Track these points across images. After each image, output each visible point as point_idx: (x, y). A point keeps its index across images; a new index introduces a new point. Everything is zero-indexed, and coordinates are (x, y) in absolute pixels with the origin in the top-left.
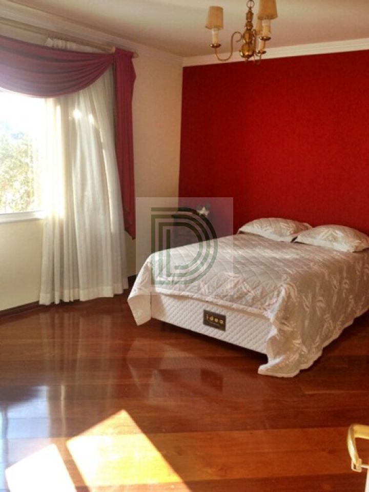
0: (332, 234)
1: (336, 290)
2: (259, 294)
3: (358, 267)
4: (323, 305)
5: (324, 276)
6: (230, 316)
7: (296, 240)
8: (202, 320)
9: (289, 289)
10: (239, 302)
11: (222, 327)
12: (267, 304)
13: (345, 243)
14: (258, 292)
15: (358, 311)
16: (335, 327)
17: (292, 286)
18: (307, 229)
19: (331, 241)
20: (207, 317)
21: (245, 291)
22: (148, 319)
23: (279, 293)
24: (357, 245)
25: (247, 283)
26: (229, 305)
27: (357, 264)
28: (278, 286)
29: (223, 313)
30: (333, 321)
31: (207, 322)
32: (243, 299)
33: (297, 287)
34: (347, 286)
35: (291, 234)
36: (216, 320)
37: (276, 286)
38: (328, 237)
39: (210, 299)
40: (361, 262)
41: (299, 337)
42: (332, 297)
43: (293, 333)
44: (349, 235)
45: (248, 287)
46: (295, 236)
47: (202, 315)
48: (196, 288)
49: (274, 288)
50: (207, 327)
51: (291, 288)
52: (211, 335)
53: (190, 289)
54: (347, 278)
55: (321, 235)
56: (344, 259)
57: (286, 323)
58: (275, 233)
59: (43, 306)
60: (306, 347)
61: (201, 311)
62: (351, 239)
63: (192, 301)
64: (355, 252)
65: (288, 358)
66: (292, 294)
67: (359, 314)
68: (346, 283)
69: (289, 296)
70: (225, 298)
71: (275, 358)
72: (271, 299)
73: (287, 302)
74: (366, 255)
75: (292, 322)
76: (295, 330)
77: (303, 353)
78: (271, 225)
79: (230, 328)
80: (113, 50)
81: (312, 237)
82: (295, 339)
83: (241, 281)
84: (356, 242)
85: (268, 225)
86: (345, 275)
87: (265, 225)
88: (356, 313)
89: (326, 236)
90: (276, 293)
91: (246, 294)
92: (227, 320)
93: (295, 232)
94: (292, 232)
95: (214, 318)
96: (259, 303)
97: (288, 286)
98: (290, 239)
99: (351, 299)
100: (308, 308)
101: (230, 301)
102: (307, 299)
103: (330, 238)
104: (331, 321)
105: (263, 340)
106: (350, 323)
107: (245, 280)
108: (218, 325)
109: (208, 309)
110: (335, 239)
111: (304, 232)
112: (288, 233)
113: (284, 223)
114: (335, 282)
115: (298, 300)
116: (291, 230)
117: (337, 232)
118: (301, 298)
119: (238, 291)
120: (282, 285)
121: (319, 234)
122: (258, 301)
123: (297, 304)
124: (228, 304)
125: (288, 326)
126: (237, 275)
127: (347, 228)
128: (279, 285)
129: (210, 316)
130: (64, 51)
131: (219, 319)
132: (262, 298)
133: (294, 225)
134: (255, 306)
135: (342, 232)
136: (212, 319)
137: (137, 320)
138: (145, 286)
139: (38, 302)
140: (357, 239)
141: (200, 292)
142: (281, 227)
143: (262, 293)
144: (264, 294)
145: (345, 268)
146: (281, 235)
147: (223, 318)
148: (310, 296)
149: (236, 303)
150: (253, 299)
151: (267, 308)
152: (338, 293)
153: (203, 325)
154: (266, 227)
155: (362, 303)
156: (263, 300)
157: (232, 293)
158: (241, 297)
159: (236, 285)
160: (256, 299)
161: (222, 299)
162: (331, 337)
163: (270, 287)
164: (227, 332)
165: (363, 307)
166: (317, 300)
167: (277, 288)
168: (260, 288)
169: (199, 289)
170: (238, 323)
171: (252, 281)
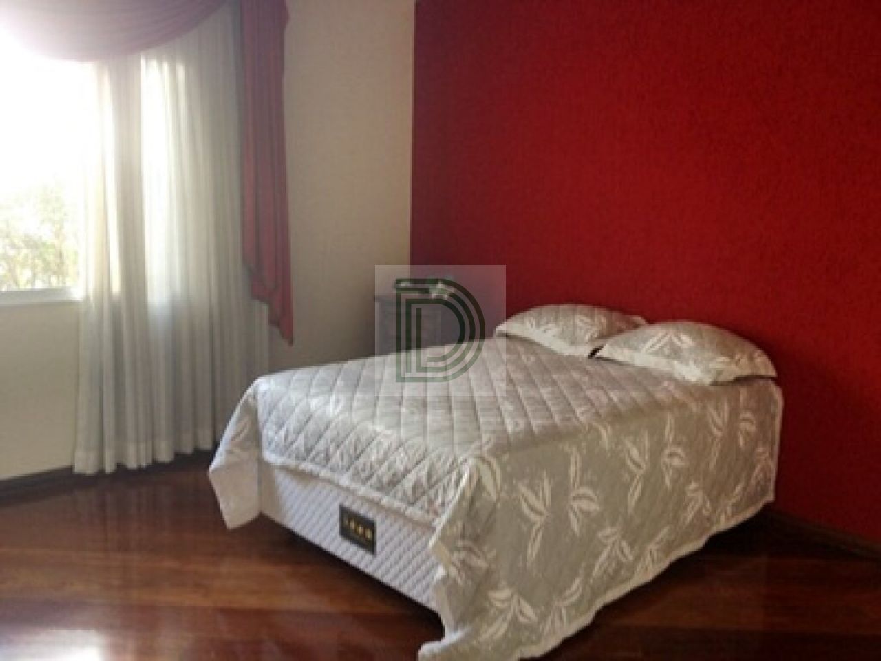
0: (671, 343)
1: (639, 473)
2: (424, 480)
3: (718, 418)
4: (594, 507)
6: (383, 521)
7: (599, 354)
8: (337, 529)
9: (478, 470)
10: (392, 493)
11: (369, 545)
12: (439, 501)
13: (695, 362)
14: (424, 473)
15: (723, 518)
16: (638, 558)
17: (489, 464)
18: (636, 326)
19: (668, 357)
20: (346, 522)
21: (401, 468)
22: (249, 515)
23: (459, 476)
24: (719, 367)
25: (405, 451)
26: (376, 499)
27: (710, 411)
28: (459, 461)
29: (370, 515)
30: (631, 545)
31: (345, 533)
32: (399, 487)
33: (502, 466)
34: (676, 462)
35: (592, 340)
36: (360, 529)
37: (455, 460)
38: (661, 348)
39: (345, 480)
40: (726, 408)
41: (503, 583)
42: (626, 487)
43: (488, 573)
44: (707, 346)
45: (406, 460)
46: (597, 344)
47: (337, 516)
48: (322, 455)
49: (453, 463)
50: (346, 544)
51: (484, 467)
52: (354, 561)
53: (314, 458)
54: (677, 443)
55: (650, 343)
57: (476, 549)
58: (562, 336)
60: (534, 606)
61: (336, 505)
62: (709, 354)
63: (321, 484)
64: (715, 383)
65: (476, 633)
66: (488, 482)
67: (724, 523)
68: (671, 455)
69: (479, 486)
70: (369, 483)
71: (456, 629)
72: (445, 490)
73: (472, 501)
74: (743, 393)
76: (493, 566)
77: (521, 619)
78: (556, 319)
79: (383, 548)
81: (631, 348)
82: (495, 587)
83: (394, 445)
85: (552, 319)
86: (669, 436)
87: (545, 320)
88: (718, 521)
89: (658, 346)
90: (454, 476)
91: (404, 476)
92: (379, 531)
93: (604, 336)
94: (595, 335)
95: (358, 525)
96: (425, 498)
97: (478, 462)
98: (585, 351)
99: (695, 490)
100: (539, 513)
101: (379, 489)
102: (537, 495)
103: (666, 351)
104: (624, 544)
105: (426, 582)
106: (696, 544)
107: (401, 444)
108: (363, 540)
109: (347, 504)
110: (676, 353)
111: (620, 338)
112: (587, 338)
113: (586, 315)
114: (635, 453)
115: (503, 494)
116: (595, 331)
117: (684, 337)
118: (513, 489)
119: (389, 468)
120: (465, 461)
121: (645, 342)
122: (424, 493)
123: (499, 505)
124: (376, 495)
125: (479, 557)
126: (389, 432)
127: (706, 328)
128: (460, 459)
129: (350, 519)
131: (365, 528)
132: (431, 486)
133: (603, 320)
134: (419, 504)
135: (694, 339)
136: (353, 525)
137: (226, 517)
138: (241, 445)
140: (722, 354)
141: (329, 465)
142: (575, 326)
143: (429, 476)
144: (434, 479)
145: (670, 421)
146: (573, 342)
147: (370, 525)
148: (547, 486)
149: (387, 494)
150: (415, 488)
151: (439, 511)
152: (646, 478)
153: (339, 539)
154: (547, 322)
155: (734, 500)
156: (432, 492)
157: (380, 472)
158: (394, 482)
159: (386, 454)
160: (419, 491)
161: (364, 482)
162: (627, 579)
163: (445, 462)
164: (379, 558)
165: (737, 508)
166: (572, 494)
167: (457, 466)
168: (426, 464)
169: (328, 458)
170: (396, 539)
171: (413, 446)
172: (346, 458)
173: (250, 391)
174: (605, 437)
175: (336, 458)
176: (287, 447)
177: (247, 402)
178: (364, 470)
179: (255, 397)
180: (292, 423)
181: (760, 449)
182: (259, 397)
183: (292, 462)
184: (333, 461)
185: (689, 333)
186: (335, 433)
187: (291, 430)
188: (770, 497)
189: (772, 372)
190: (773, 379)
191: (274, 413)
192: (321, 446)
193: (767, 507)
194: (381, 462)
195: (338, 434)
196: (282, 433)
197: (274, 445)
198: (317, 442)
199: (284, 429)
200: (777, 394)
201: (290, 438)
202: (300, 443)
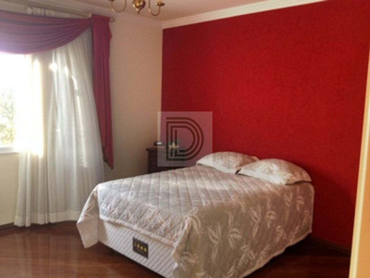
0: (269, 168)
1: (257, 222)
2: (169, 226)
3: (288, 199)
4: (239, 237)
5: (240, 207)
6: (151, 244)
7: (239, 173)
8: (132, 247)
9: (192, 222)
10: (155, 232)
11: (146, 255)
12: (175, 235)
13: (279, 176)
14: (169, 224)
15: (291, 240)
16: (257, 257)
17: (196, 220)
18: (254, 161)
19: (267, 174)
20: (136, 244)
21: (159, 222)
22: (94, 243)
23: (184, 225)
24: (288, 178)
25: (161, 214)
26: (148, 235)
27: (285, 196)
29: (146, 242)
30: (254, 252)
31: (135, 249)
32: (158, 230)
33: (201, 220)
34: (272, 217)
35: (237, 167)
36: (142, 248)
37: (182, 218)
38: (265, 170)
39: (135, 227)
40: (291, 195)
41: (202, 269)
42: (252, 228)
43: (196, 265)
44: (283, 169)
45: (161, 218)
46: (239, 168)
47: (131, 242)
48: (126, 217)
49: (181, 219)
50: (136, 254)
51: (194, 222)
52: (139, 261)
53: (122, 218)
54: (272, 209)
55: (260, 168)
56: (270, 191)
57: (190, 255)
58: (224, 165)
59: (16, 226)
61: (131, 238)
62: (284, 173)
63: (125, 229)
64: (287, 184)
66: (195, 227)
67: (292, 242)
68: (270, 214)
69: (191, 229)
70: (146, 228)
72: (178, 231)
73: (189, 235)
74: (298, 188)
75: (195, 255)
76: (198, 262)
78: (222, 158)
79: (151, 255)
80: (90, 16)
81: (252, 170)
82: (199, 271)
83: (156, 212)
84: (289, 175)
85: (220, 158)
86: (269, 206)
87: (217, 158)
88: (289, 242)
90: (181, 225)
91: (160, 225)
92: (150, 248)
93: (241, 165)
94: (238, 165)
95: (140, 246)
96: (169, 234)
97: (192, 219)
98: (234, 171)
99: (280, 229)
100: (217, 240)
101: (149, 231)
102: (215, 232)
103: (267, 171)
104: (251, 252)
106: (281, 251)
107: (159, 212)
108: (143, 252)
109: (136, 237)
110: (271, 172)
111: (248, 166)
112: (235, 165)
113: (234, 156)
114: (255, 214)
115: (202, 232)
116: (238, 163)
117: (274, 165)
118: (206, 229)
119: (154, 222)
120: (186, 218)
121: (258, 167)
122: (169, 232)
123: (200, 237)
124: (148, 233)
125: (192, 258)
126: (154, 206)
127: (283, 162)
128: (184, 218)
129: (137, 244)
131: (144, 247)
132: (172, 230)
133: (241, 158)
134: (167, 236)
135: (278, 166)
136: (138, 246)
137: (84, 243)
138: (91, 213)
140: (290, 173)
141: (129, 220)
142: (229, 161)
143: (171, 225)
144: (173, 226)
145: (269, 200)
146: (229, 167)
147: (146, 246)
148: (219, 228)
149: (153, 232)
151: (175, 239)
152: (260, 225)
153: (133, 252)
154: (218, 159)
155: (295, 233)
156: (172, 232)
157: (150, 223)
158: (156, 227)
159: (153, 215)
160: (167, 231)
161: (143, 228)
162: (253, 267)
163: (177, 219)
164: (150, 260)
165: (297, 236)
166: (230, 231)
167: (183, 221)
168: (170, 220)
169: (128, 218)
170: (157, 252)
171: (164, 212)
172: (136, 218)
173: (95, 190)
174: (243, 207)
175: (131, 218)
176: (110, 213)
177: (93, 195)
178: (143, 223)
179: (96, 192)
180: (113, 203)
181: (306, 211)
182: (98, 192)
183: (112, 220)
184: (130, 219)
185: (276, 163)
186: (131, 207)
187: (112, 206)
188: (310, 231)
189: (309, 180)
190: (310, 183)
191: (105, 199)
192: (125, 212)
193: (309, 235)
194: (150, 219)
195: (132, 208)
196: (108, 207)
197: (105, 212)
198: (123, 211)
199: (109, 205)
200: (312, 188)
201: (112, 210)
202: (116, 211)
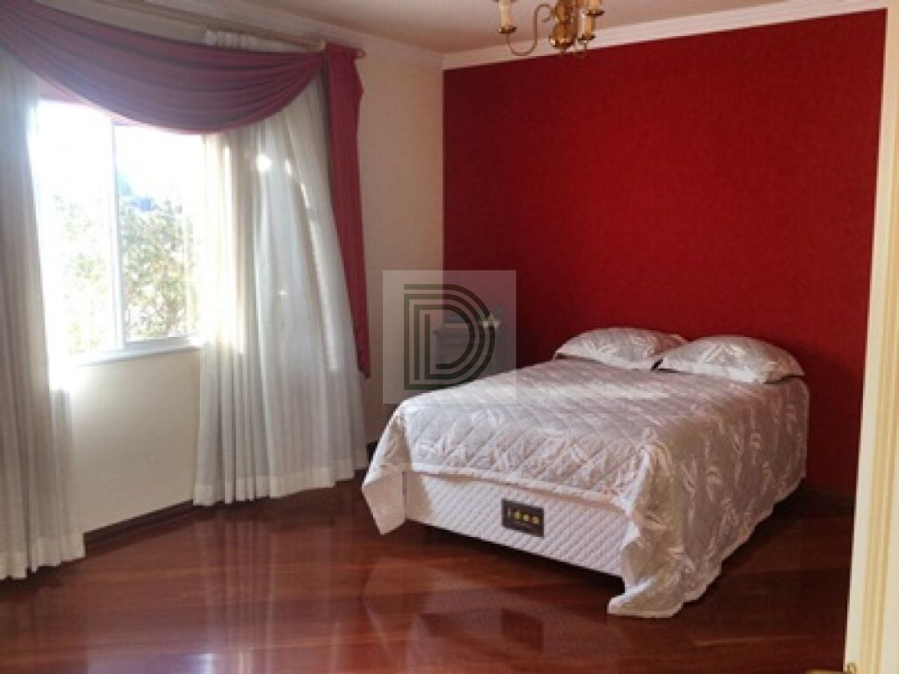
0: (724, 353)
1: (740, 453)
2: (602, 466)
3: (776, 409)
4: (718, 482)
5: (717, 427)
6: (551, 508)
7: (661, 366)
8: (500, 519)
9: (657, 454)
10: (567, 482)
11: (538, 530)
12: (618, 482)
13: (750, 367)
14: (602, 462)
15: (780, 491)
16: (741, 522)
17: (662, 448)
18: (678, 344)
19: (723, 365)
20: (509, 513)
21: (577, 461)
22: (399, 522)
23: (639, 460)
24: (771, 369)
25: (580, 446)
26: (549, 489)
27: (772, 403)
28: (637, 450)
29: (537, 504)
30: (738, 512)
31: (508, 523)
32: (574, 476)
33: (671, 449)
34: (757, 445)
35: (651, 356)
36: (526, 518)
37: (632, 448)
38: (716, 358)
39: (512, 477)
40: (780, 401)
41: (680, 541)
42: (734, 467)
43: (666, 535)
44: (756, 353)
45: (581, 454)
46: (657, 358)
47: (499, 509)
48: (488, 459)
49: (630, 451)
50: (510, 532)
51: (659, 451)
52: (518, 546)
53: (476, 462)
54: (757, 431)
55: (706, 354)
56: (750, 397)
57: (655, 516)
58: (621, 354)
59: (200, 507)
60: (693, 559)
61: (498, 501)
62: (761, 360)
63: (479, 485)
64: (766, 383)
65: (661, 581)
66: (663, 463)
67: (781, 495)
68: (756, 440)
69: (657, 467)
70: (541, 476)
71: (637, 583)
72: (624, 472)
73: (654, 477)
74: (787, 386)
75: (664, 515)
76: (672, 528)
77: (687, 571)
78: (612, 341)
79: (552, 531)
80: (322, 46)
81: (689, 359)
82: (673, 544)
83: (569, 442)
84: (769, 365)
85: (608, 340)
86: (753, 424)
87: (602, 342)
88: (778, 494)
89: (713, 356)
90: (633, 462)
91: (579, 467)
92: (546, 517)
93: (658, 352)
94: (653, 352)
95: (523, 514)
96: (603, 482)
97: (654, 447)
98: (649, 364)
99: (767, 468)
100: (692, 486)
101: (551, 480)
102: (689, 471)
103: (722, 360)
104: (733, 511)
105: (613, 551)
106: (767, 513)
107: (575, 441)
108: (529, 527)
109: (510, 498)
110: (731, 361)
111: (672, 352)
112: (645, 354)
113: (638, 336)
114: (737, 438)
115: (674, 472)
116: (651, 347)
117: (735, 348)
118: (679, 467)
119: (563, 462)
120: (643, 448)
121: (701, 353)
122: (601, 478)
123: (672, 480)
124: (547, 486)
125: (658, 522)
126: (560, 433)
128: (637, 448)
129: (514, 511)
130: (236, 51)
131: (531, 516)
132: (609, 472)
133: (655, 340)
134: (597, 487)
135: (744, 348)
136: (517, 515)
137: (379, 524)
138: (393, 461)
139: (191, 502)
140: (770, 359)
141: (495, 466)
142: (631, 344)
143: (607, 463)
144: (613, 465)
145: (753, 412)
146: (633, 358)
147: (539, 513)
148: (694, 464)
149: (561, 483)
150: (592, 474)
151: (618, 490)
152: (743, 458)
153: (502, 529)
154: (605, 344)
155: (786, 476)
156: (610, 477)
157: (553, 466)
158: (569, 472)
159: (559, 450)
160: (598, 475)
161: (535, 477)
162: (735, 539)
163: (622, 451)
164: (547, 539)
165: (789, 482)
166: (707, 471)
167: (635, 453)
168: (604, 455)
169: (492, 461)
170: (566, 521)
171: (588, 442)
172: (514, 459)
173: (397, 413)
174: (721, 425)
175: (502, 460)
176: (444, 458)
177: (395, 426)
178: (535, 466)
179: (402, 419)
180: (450, 436)
181: (799, 435)
182: (407, 419)
183: (451, 470)
184: (499, 463)
186: (501, 438)
187: (449, 441)
188: (803, 474)
189: (800, 372)
190: (802, 378)
191: (428, 430)
192: (485, 450)
193: (803, 481)
194: (552, 457)
195: (505, 440)
196: (439, 445)
197: (429, 457)
198: (479, 449)
199: (441, 441)
200: (805, 390)
201: (449, 448)
202: (460, 451)
